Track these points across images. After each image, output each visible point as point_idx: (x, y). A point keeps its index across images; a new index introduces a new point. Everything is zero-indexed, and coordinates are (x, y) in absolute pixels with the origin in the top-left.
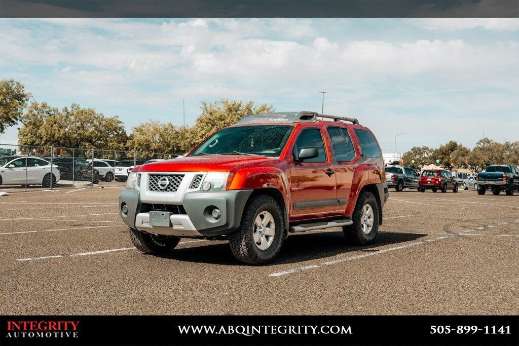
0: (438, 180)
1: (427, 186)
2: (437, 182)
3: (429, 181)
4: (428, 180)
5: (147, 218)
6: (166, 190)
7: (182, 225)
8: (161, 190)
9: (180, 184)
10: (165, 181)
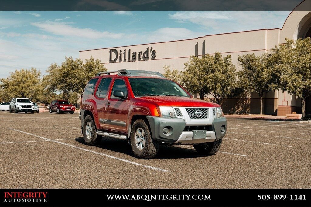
5: (192, 134)
6: (200, 117)
7: (211, 136)
8: (197, 117)
9: (207, 114)
10: (199, 113)
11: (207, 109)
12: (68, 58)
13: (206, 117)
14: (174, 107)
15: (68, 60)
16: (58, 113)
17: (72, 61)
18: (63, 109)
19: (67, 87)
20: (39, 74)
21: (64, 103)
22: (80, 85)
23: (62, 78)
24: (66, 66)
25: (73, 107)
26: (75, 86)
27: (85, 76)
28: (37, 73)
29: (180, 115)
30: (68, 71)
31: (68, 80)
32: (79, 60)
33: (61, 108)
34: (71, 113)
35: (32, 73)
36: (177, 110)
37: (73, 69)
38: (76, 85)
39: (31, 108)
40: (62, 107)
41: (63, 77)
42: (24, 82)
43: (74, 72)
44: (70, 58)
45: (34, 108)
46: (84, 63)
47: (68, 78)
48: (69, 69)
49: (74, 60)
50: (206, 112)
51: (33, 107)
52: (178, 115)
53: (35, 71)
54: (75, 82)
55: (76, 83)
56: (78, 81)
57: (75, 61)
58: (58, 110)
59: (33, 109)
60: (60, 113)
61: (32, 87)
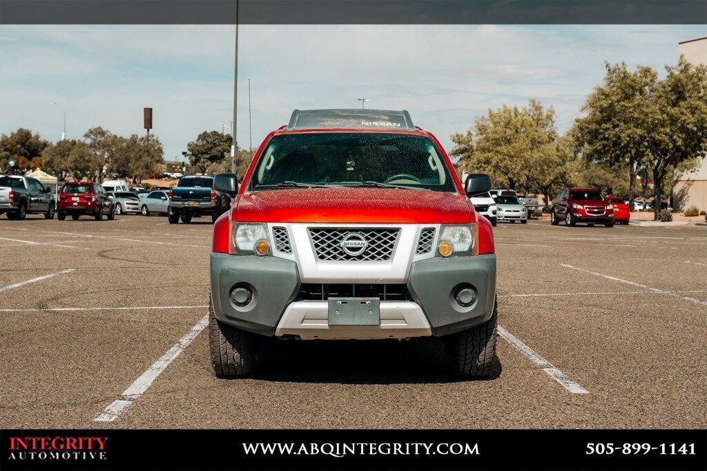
0: (91, 199)
1: (73, 209)
2: (89, 204)
3: (76, 202)
4: (73, 199)
5: (322, 311)
6: (360, 257)
7: (404, 319)
8: (348, 257)
9: (391, 246)
10: (357, 242)
11: (398, 230)
12: (612, 66)
13: (385, 258)
14: (271, 225)
15: (614, 72)
16: (567, 225)
17: (624, 73)
18: (581, 215)
19: (609, 150)
20: (549, 117)
21: (586, 195)
22: (646, 144)
23: (593, 126)
24: (607, 90)
25: (610, 207)
26: (632, 145)
27: (660, 117)
28: (545, 112)
29: (287, 248)
30: (611, 105)
31: (609, 132)
32: (646, 71)
33: (577, 211)
34: (607, 226)
35: (532, 114)
36: (281, 235)
37: (627, 97)
38: (634, 143)
39: (486, 211)
40: (580, 207)
41: (599, 123)
42: (509, 142)
43: (627, 105)
44: (621, 66)
45: (494, 212)
46: (662, 76)
47: (609, 125)
48: (613, 98)
49: (632, 70)
50: (392, 239)
51: (491, 209)
52: (282, 250)
53: (538, 108)
54: (629, 136)
55: (633, 138)
56: (639, 131)
57: (633, 73)
58: (569, 216)
59: (491, 215)
60: (573, 225)
61: (527, 154)
